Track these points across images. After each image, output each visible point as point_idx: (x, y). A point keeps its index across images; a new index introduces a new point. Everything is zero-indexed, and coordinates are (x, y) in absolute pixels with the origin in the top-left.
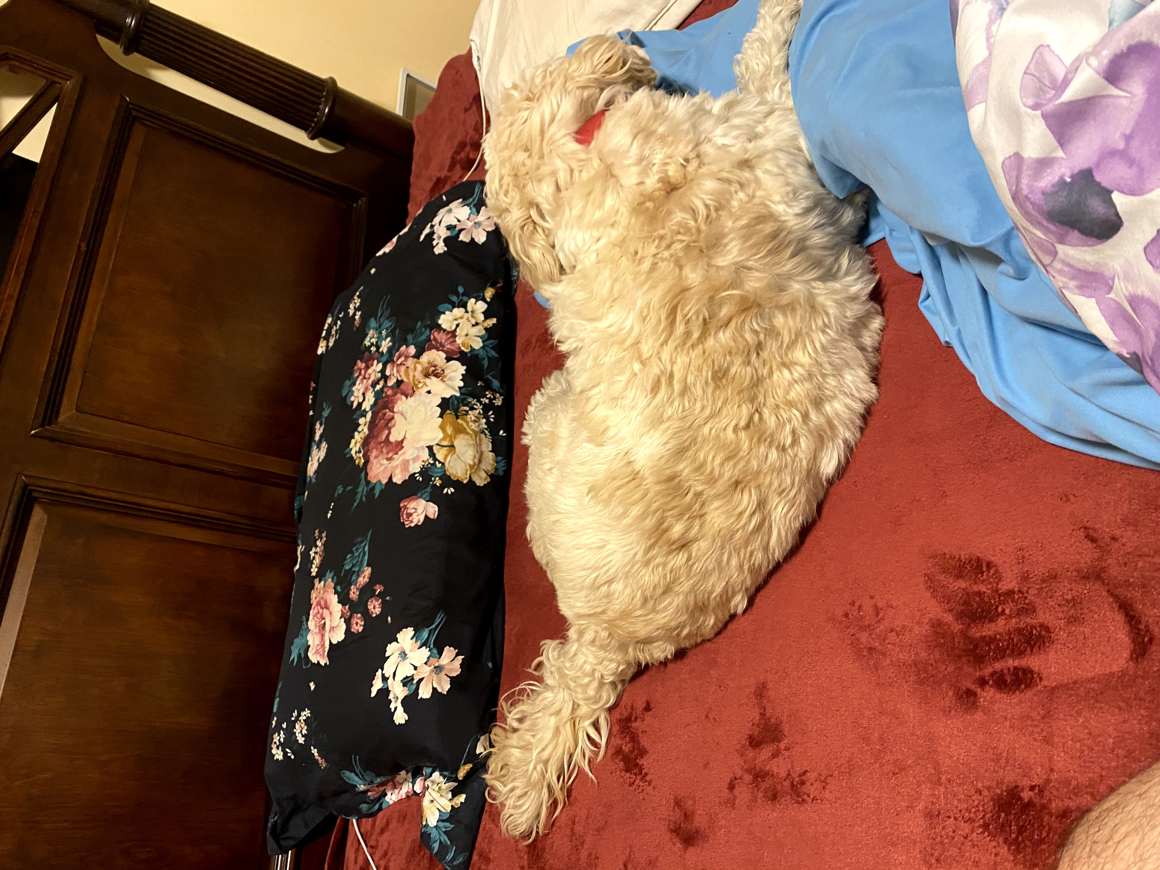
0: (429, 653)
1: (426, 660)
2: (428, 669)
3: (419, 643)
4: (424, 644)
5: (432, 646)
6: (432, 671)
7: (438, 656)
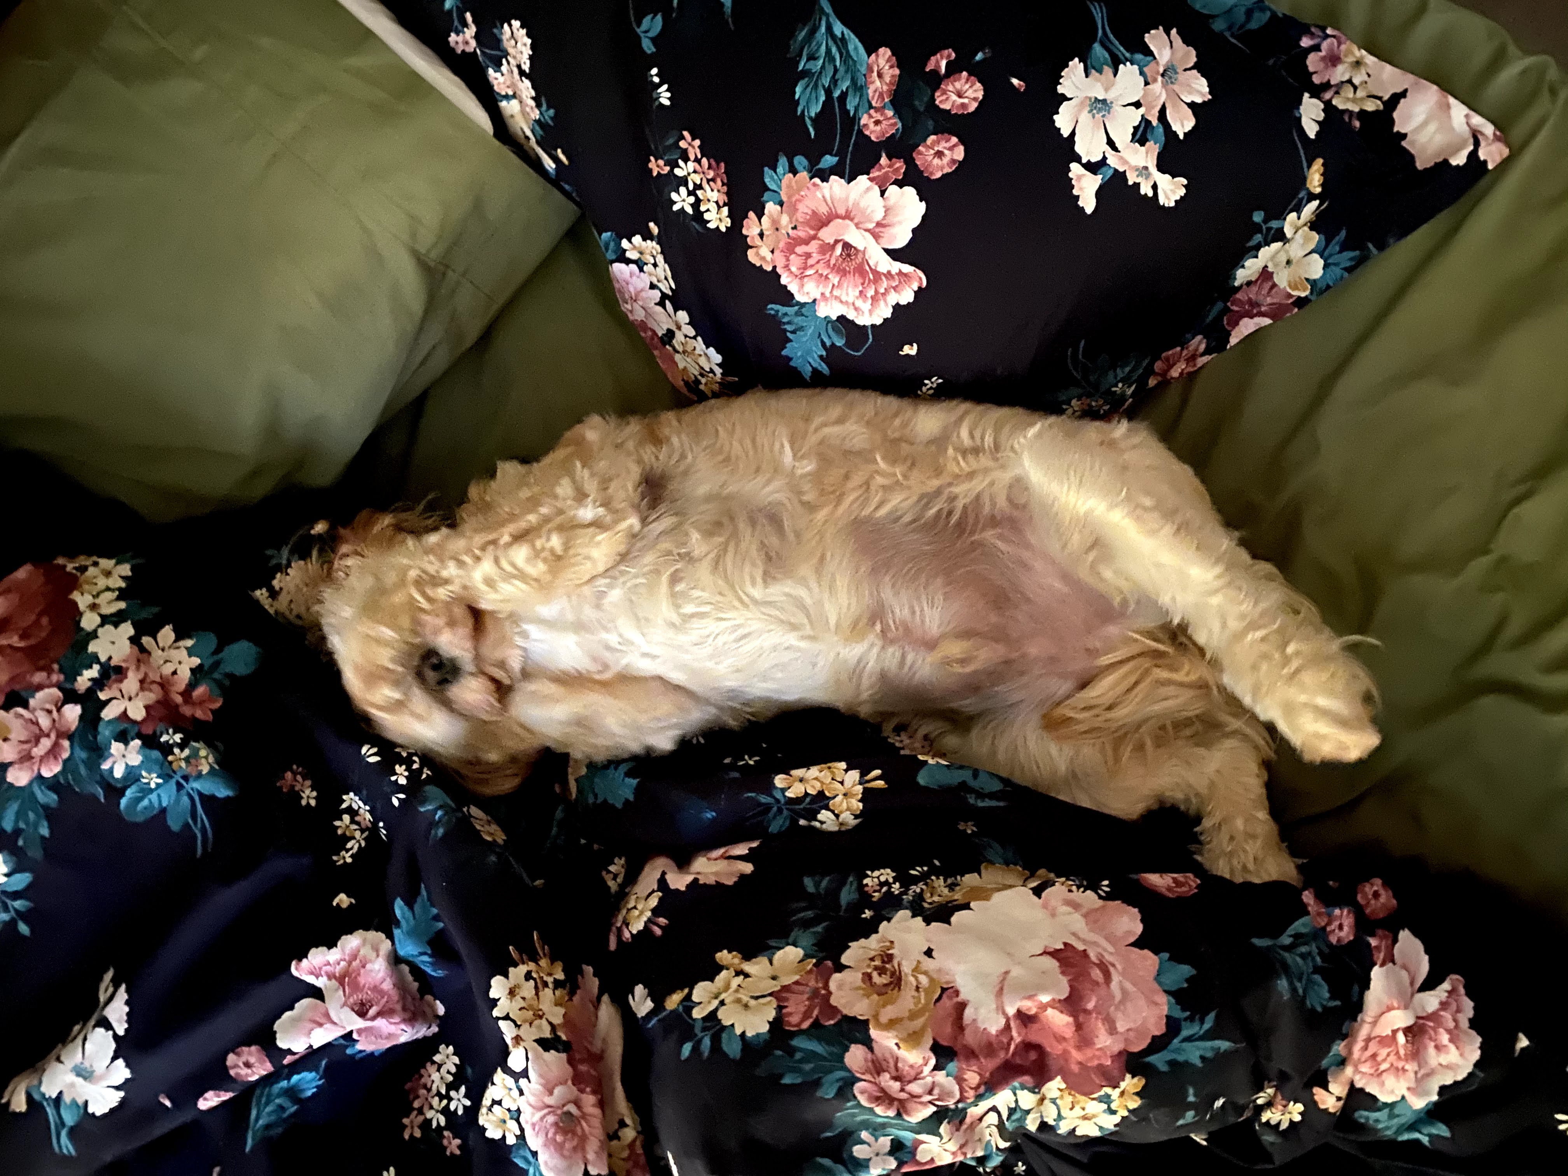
0: (1136, 67)
1: (1142, 79)
2: (1157, 87)
3: (1108, 71)
4: (1116, 63)
5: (1128, 55)
6: (1164, 85)
7: (1150, 58)
